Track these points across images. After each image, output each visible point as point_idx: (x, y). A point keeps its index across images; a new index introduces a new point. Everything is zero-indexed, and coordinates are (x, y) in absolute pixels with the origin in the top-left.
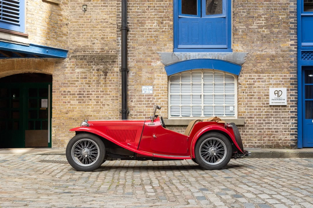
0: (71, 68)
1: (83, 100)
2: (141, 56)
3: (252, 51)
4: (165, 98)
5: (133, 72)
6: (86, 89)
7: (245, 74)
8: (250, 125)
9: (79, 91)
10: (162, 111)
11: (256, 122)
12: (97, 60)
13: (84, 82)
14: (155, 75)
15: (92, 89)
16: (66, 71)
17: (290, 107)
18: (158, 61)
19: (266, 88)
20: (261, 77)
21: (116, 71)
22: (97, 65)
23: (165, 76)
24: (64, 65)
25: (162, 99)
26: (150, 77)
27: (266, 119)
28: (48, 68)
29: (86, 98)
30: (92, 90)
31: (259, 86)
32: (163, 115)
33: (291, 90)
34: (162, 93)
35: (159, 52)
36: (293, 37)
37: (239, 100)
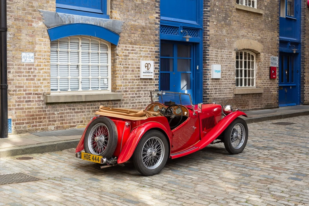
2: (20, 12)
3: (127, 20)
4: (48, 69)
5: (10, 33)
7: (122, 45)
8: (125, 99)
10: (44, 85)
11: (130, 96)
14: (37, 39)
17: (155, 80)
18: (40, 22)
19: (138, 61)
20: (134, 49)
23: (47, 41)
26: (31, 41)
27: (137, 93)
31: (132, 58)
32: (46, 90)
33: (156, 63)
34: (45, 63)
35: (41, 10)
36: (158, 10)
37: (117, 72)
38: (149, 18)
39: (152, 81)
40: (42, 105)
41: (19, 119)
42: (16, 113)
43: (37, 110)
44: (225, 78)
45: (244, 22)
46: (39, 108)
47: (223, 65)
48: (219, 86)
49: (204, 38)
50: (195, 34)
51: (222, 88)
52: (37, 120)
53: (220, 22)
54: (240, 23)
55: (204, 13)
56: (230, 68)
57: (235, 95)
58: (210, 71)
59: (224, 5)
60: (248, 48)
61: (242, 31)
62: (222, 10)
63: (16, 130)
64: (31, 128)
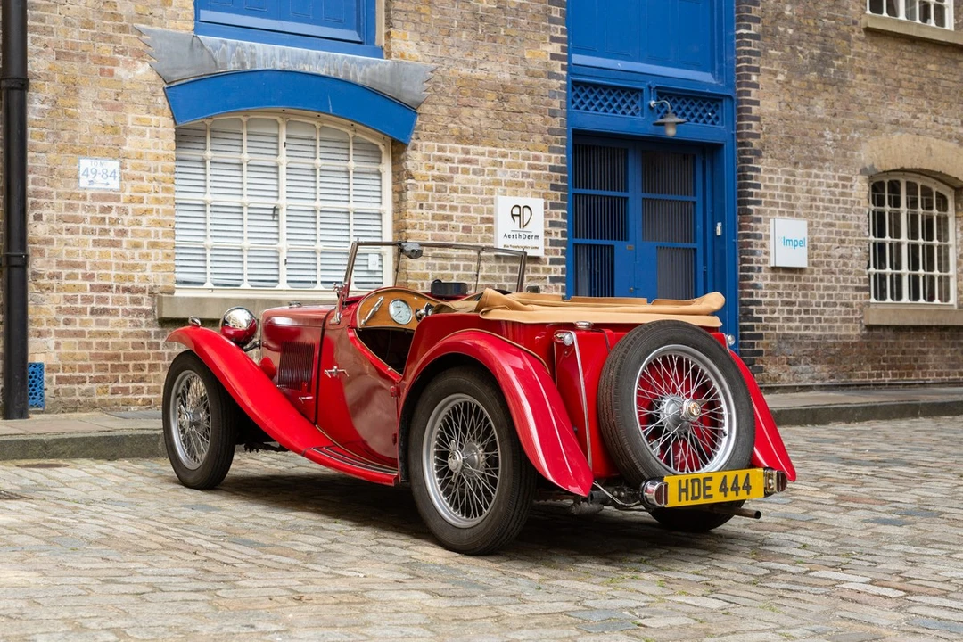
2: (76, 34)
3: (446, 62)
4: (166, 213)
7: (427, 143)
10: (153, 262)
14: (131, 117)
17: (550, 264)
18: (140, 64)
19: (484, 197)
20: (470, 156)
23: (166, 125)
25: (154, 217)
26: (110, 122)
31: (465, 186)
32: (159, 280)
33: (553, 206)
34: (157, 192)
35: (143, 26)
36: (558, 30)
37: (408, 231)
38: (527, 57)
39: (541, 266)
40: (146, 326)
41: (67, 365)
42: (58, 345)
43: (130, 340)
44: (826, 268)
45: (901, 76)
46: (137, 335)
47: (818, 223)
48: (800, 293)
49: (740, 127)
50: (705, 115)
51: (814, 301)
52: (128, 374)
53: (802, 74)
54: (884, 80)
55: (739, 45)
56: (845, 233)
57: (870, 328)
58: (763, 241)
59: (817, 17)
60: (917, 165)
61: (890, 107)
62: (810, 34)
63: (58, 399)
64: (107, 397)
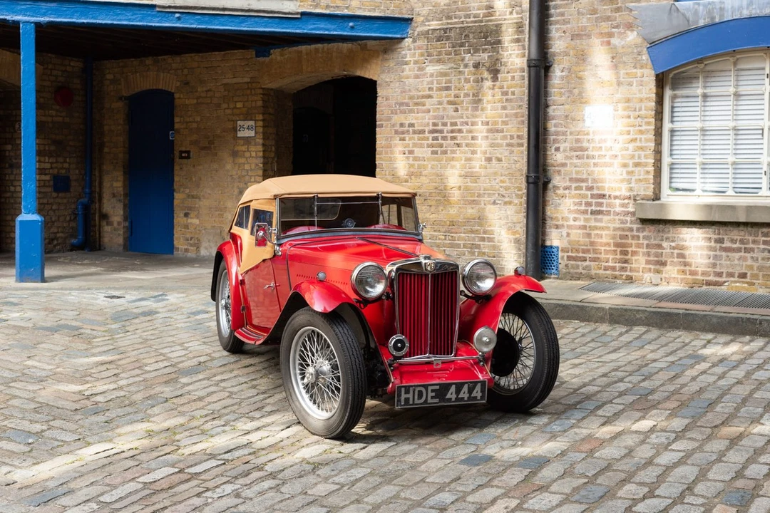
0: (416, 62)
1: (441, 146)
2: (585, 20)
4: (647, 140)
5: (561, 67)
6: (447, 116)
9: (433, 123)
10: (637, 177)
12: (474, 38)
13: (445, 100)
14: (622, 72)
15: (462, 118)
16: (405, 73)
18: (629, 33)
21: (519, 66)
22: (474, 53)
23: (648, 75)
24: (402, 58)
25: (638, 144)
26: (608, 78)
28: (369, 67)
29: (449, 142)
30: (462, 120)
32: (639, 190)
34: (640, 126)
35: (633, 4)
40: (630, 223)
41: (574, 248)
42: (568, 235)
43: (619, 233)
46: (623, 229)
52: (616, 257)
63: (567, 271)
64: (601, 272)
